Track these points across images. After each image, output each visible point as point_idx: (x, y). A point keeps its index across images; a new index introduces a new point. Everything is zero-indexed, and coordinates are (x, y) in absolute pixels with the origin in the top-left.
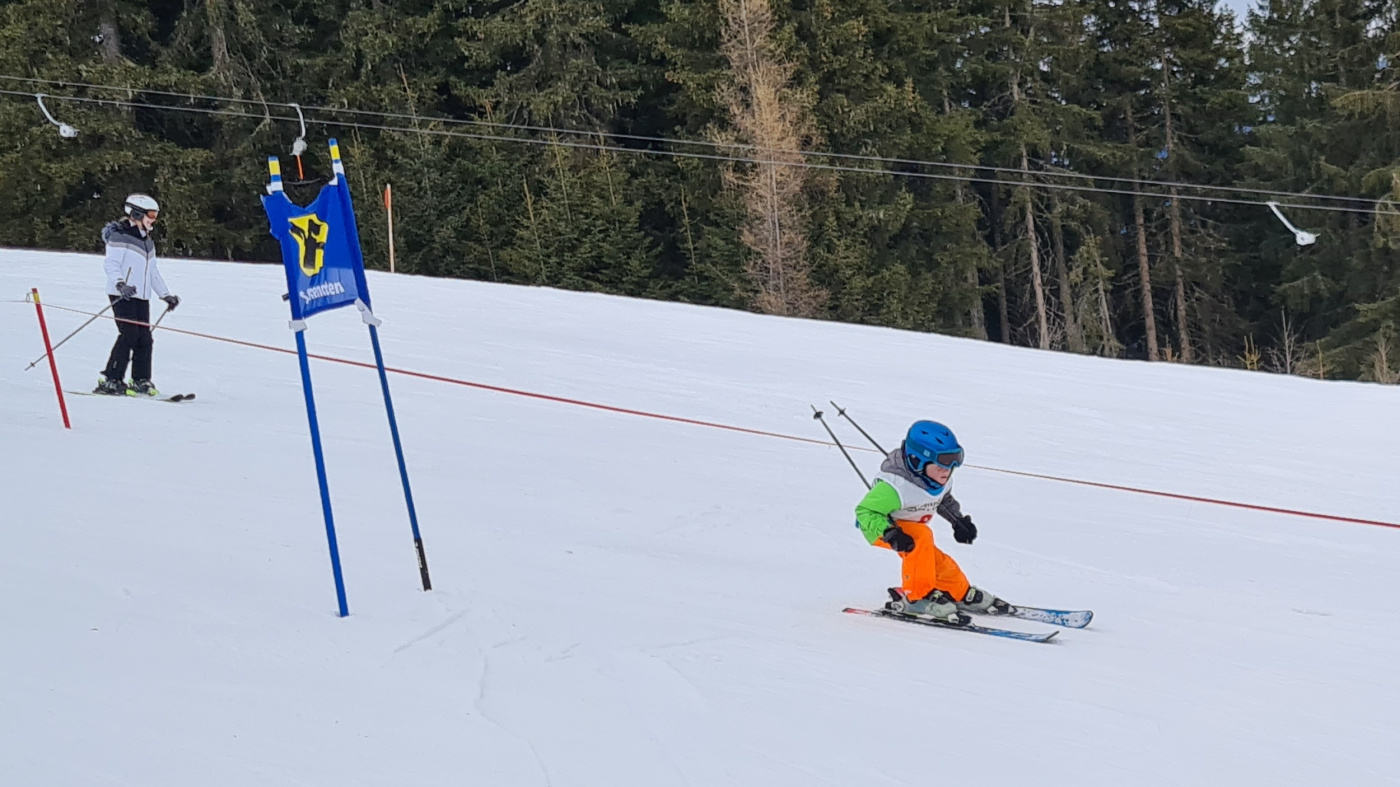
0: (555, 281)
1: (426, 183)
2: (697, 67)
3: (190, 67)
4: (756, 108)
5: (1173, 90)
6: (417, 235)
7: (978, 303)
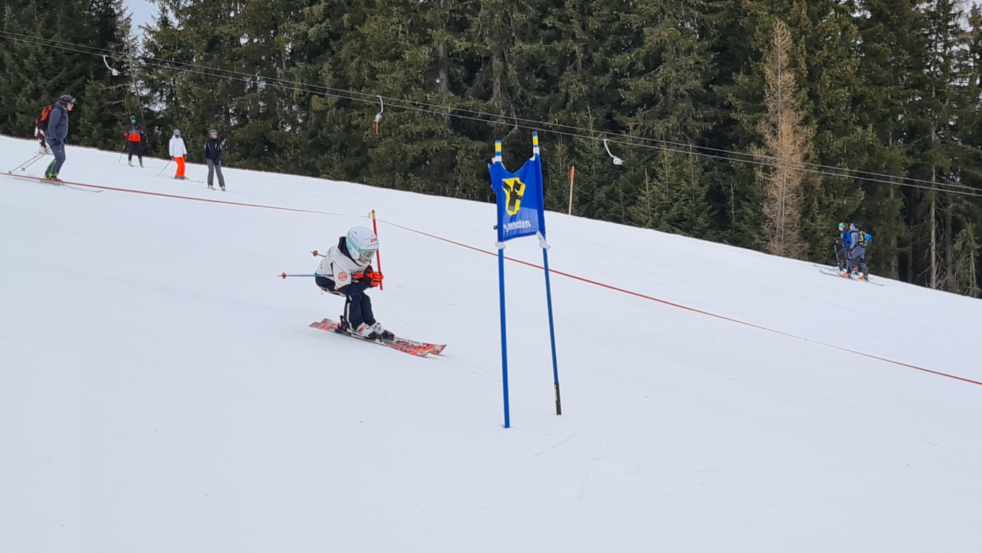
1: (593, 167)
2: (749, 111)
3: (481, 98)
4: (779, 136)
6: (585, 195)
7: (895, 257)
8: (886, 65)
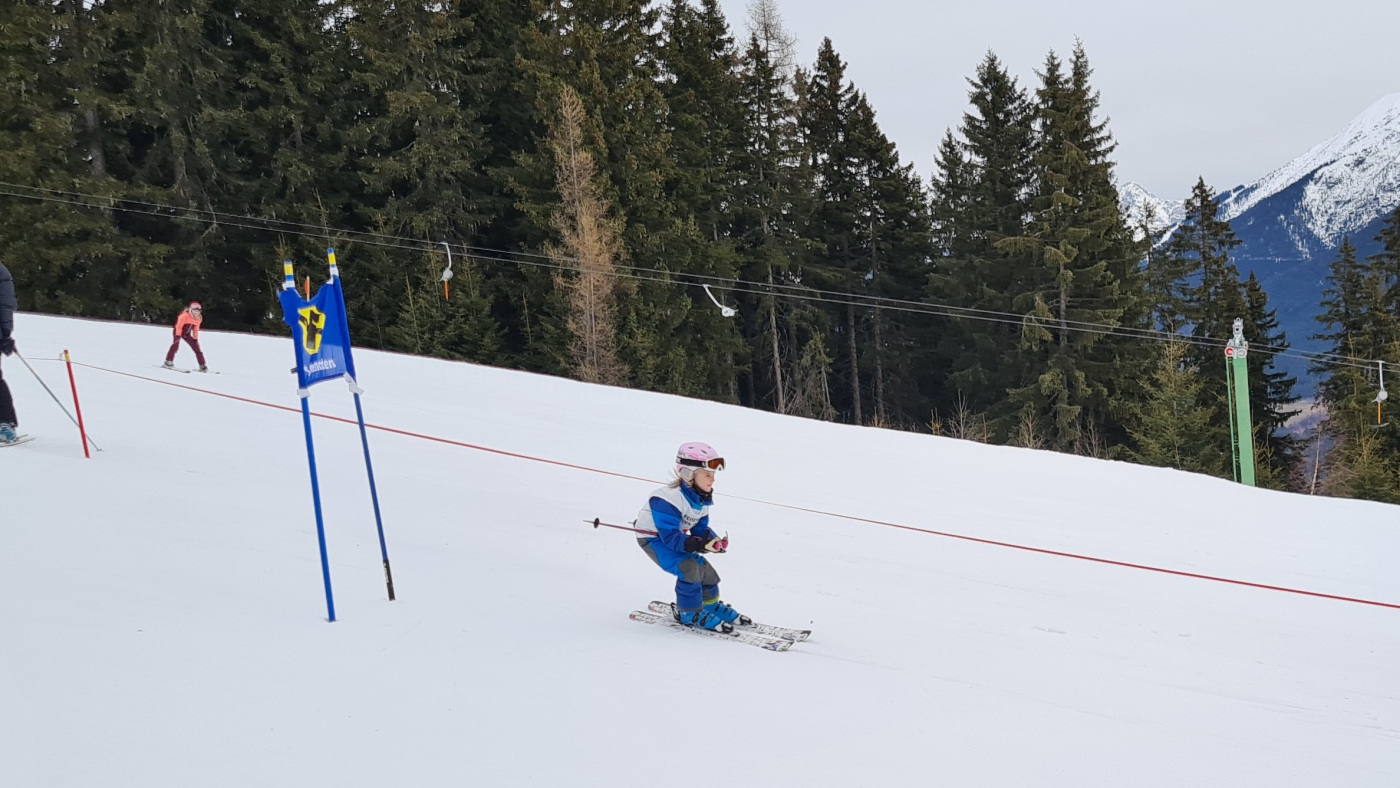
0: (426, 352)
2: (537, 199)
3: (158, 184)
4: (580, 232)
5: (878, 232)
7: (733, 378)
8: (701, 142)
